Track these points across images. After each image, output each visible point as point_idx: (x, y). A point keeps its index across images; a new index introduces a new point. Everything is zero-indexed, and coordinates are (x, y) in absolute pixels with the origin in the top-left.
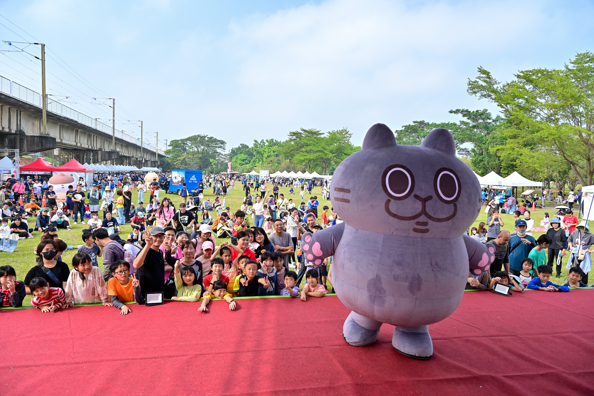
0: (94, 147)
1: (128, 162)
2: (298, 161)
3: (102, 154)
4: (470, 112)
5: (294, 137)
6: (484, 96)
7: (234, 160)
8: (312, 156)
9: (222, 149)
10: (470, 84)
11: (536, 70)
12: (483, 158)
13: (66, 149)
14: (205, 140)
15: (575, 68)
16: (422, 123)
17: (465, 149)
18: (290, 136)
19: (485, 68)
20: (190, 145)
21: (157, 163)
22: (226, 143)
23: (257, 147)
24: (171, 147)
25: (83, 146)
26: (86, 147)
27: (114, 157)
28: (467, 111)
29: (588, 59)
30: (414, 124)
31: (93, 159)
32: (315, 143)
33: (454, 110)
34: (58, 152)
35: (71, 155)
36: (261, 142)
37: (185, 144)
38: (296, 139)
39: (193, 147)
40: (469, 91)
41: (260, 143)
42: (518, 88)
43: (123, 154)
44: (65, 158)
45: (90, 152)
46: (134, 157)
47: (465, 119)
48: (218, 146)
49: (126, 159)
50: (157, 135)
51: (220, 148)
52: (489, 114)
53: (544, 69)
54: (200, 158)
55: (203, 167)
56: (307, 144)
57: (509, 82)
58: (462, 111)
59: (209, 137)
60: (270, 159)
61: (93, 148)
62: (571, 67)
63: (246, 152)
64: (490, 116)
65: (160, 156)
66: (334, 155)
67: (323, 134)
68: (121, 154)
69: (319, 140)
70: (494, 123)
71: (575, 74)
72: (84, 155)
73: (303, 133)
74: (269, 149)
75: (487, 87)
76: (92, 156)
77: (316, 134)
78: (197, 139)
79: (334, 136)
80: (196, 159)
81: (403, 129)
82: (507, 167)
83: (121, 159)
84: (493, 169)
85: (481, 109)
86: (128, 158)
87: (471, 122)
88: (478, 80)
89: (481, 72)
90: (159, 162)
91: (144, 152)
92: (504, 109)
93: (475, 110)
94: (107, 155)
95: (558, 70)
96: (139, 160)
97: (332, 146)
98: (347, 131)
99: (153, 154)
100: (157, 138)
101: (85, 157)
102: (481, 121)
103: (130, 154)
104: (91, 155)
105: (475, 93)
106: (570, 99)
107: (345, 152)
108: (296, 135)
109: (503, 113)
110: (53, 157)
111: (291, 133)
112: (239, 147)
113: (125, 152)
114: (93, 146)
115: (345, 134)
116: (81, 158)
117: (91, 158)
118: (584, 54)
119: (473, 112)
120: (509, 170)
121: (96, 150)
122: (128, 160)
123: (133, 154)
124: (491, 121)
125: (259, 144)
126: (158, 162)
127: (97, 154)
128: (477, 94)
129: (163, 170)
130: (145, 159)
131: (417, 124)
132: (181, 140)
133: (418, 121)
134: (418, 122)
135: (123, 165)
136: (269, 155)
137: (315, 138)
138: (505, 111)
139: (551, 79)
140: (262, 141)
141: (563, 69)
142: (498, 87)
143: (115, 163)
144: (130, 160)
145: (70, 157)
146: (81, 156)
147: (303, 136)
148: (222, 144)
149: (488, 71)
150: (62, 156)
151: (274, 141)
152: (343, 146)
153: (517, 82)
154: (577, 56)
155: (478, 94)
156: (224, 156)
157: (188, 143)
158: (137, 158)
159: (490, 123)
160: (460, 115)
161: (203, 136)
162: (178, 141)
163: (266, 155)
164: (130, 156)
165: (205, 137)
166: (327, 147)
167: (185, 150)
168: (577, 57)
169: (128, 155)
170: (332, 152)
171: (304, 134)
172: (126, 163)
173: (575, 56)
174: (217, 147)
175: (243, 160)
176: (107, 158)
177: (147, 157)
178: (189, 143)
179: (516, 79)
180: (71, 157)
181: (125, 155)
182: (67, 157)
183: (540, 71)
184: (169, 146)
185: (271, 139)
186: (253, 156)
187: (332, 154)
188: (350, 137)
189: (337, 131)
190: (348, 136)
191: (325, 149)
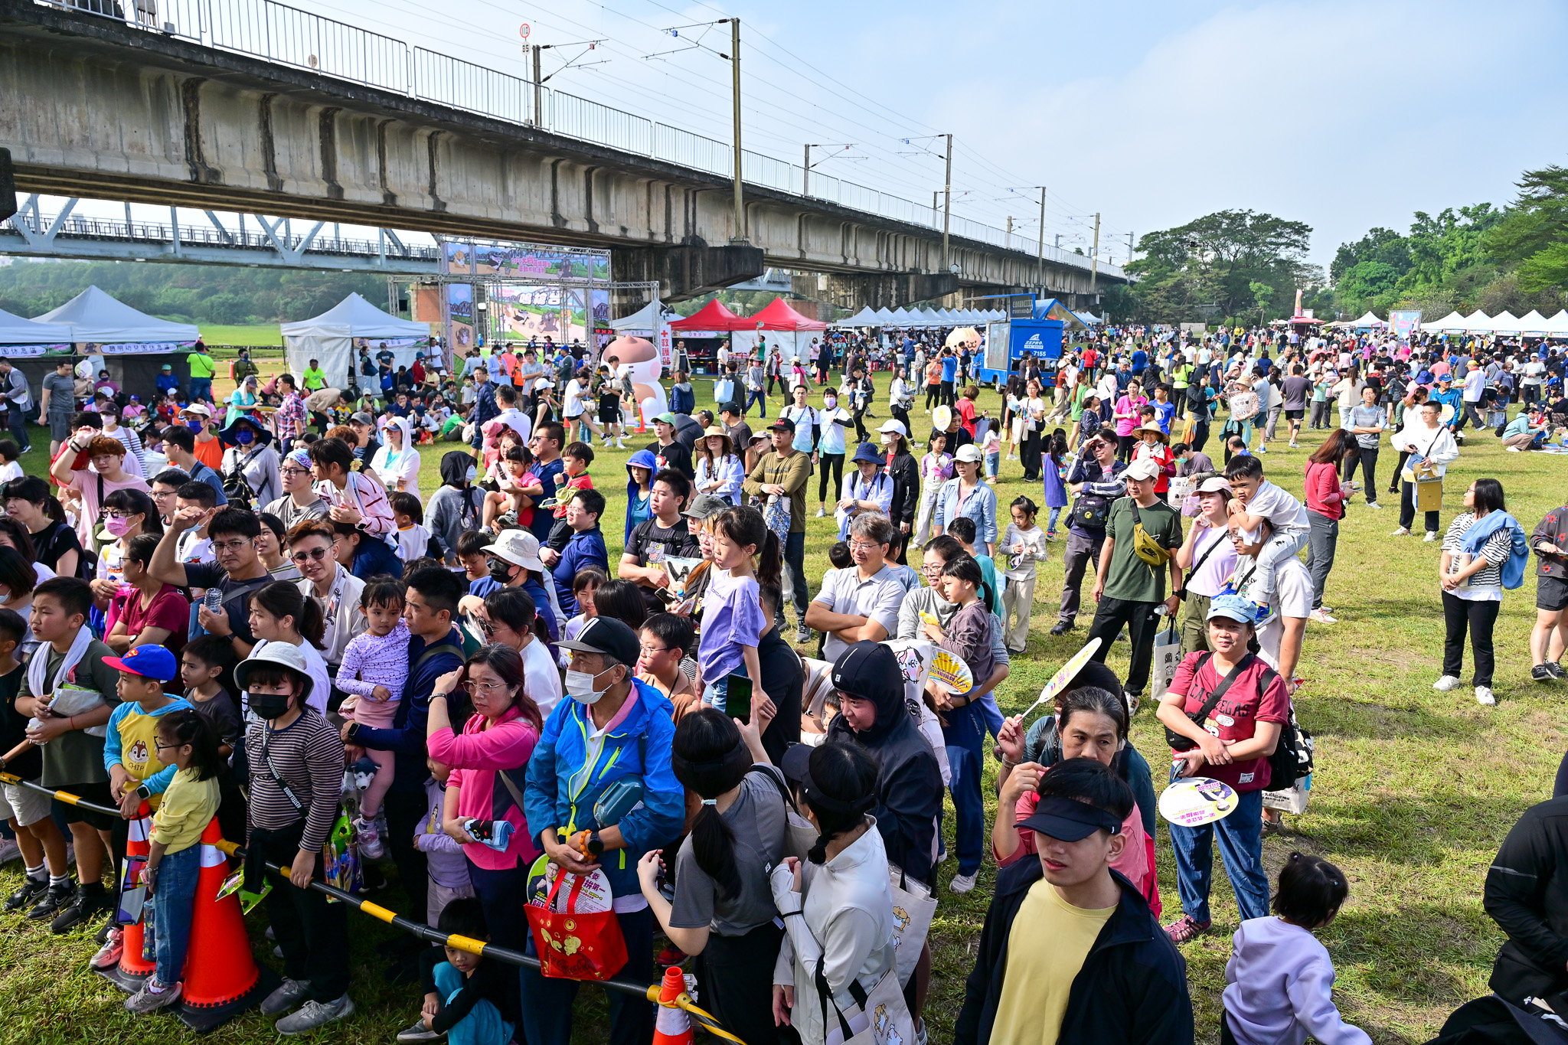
0: (897, 267)
2: (1541, 275)
3: (918, 283)
5: (1544, 190)
7: (1343, 280)
14: (1244, 225)
18: (1527, 186)
21: (1092, 300)
22: (1312, 231)
23: (1423, 236)
24: (1144, 253)
27: (944, 287)
31: (897, 298)
34: (825, 282)
35: (852, 289)
36: (1442, 216)
37: (1182, 241)
38: (1550, 197)
39: (1204, 250)
41: (1435, 221)
45: (888, 279)
46: (1023, 285)
50: (1098, 223)
54: (1225, 281)
59: (1257, 214)
60: (1468, 271)
61: (894, 268)
63: (1387, 254)
65: (1104, 280)
68: (964, 277)
72: (877, 286)
74: (1470, 237)
76: (896, 289)
78: (1221, 223)
86: (1001, 291)
90: (1098, 298)
94: (928, 285)
99: (1083, 274)
101: (881, 294)
103: (1007, 279)
104: (894, 286)
108: (1550, 182)
111: (1527, 175)
112: (1365, 240)
114: (892, 263)
116: (873, 296)
117: (894, 293)
123: (1017, 278)
126: (1095, 296)
127: (907, 282)
132: (1173, 231)
136: (1467, 260)
140: (1447, 215)
145: (849, 294)
148: (1298, 233)
151: (1491, 210)
157: (1191, 239)
161: (1237, 215)
162: (1166, 233)
163: (1452, 261)
164: (1009, 284)
165: (1243, 217)
169: (1003, 282)
174: (1280, 244)
175: (1372, 279)
176: (927, 293)
178: (1194, 237)
180: (852, 293)
181: (993, 281)
182: (844, 294)
184: (1138, 250)
185: (1482, 205)
186: (1410, 264)
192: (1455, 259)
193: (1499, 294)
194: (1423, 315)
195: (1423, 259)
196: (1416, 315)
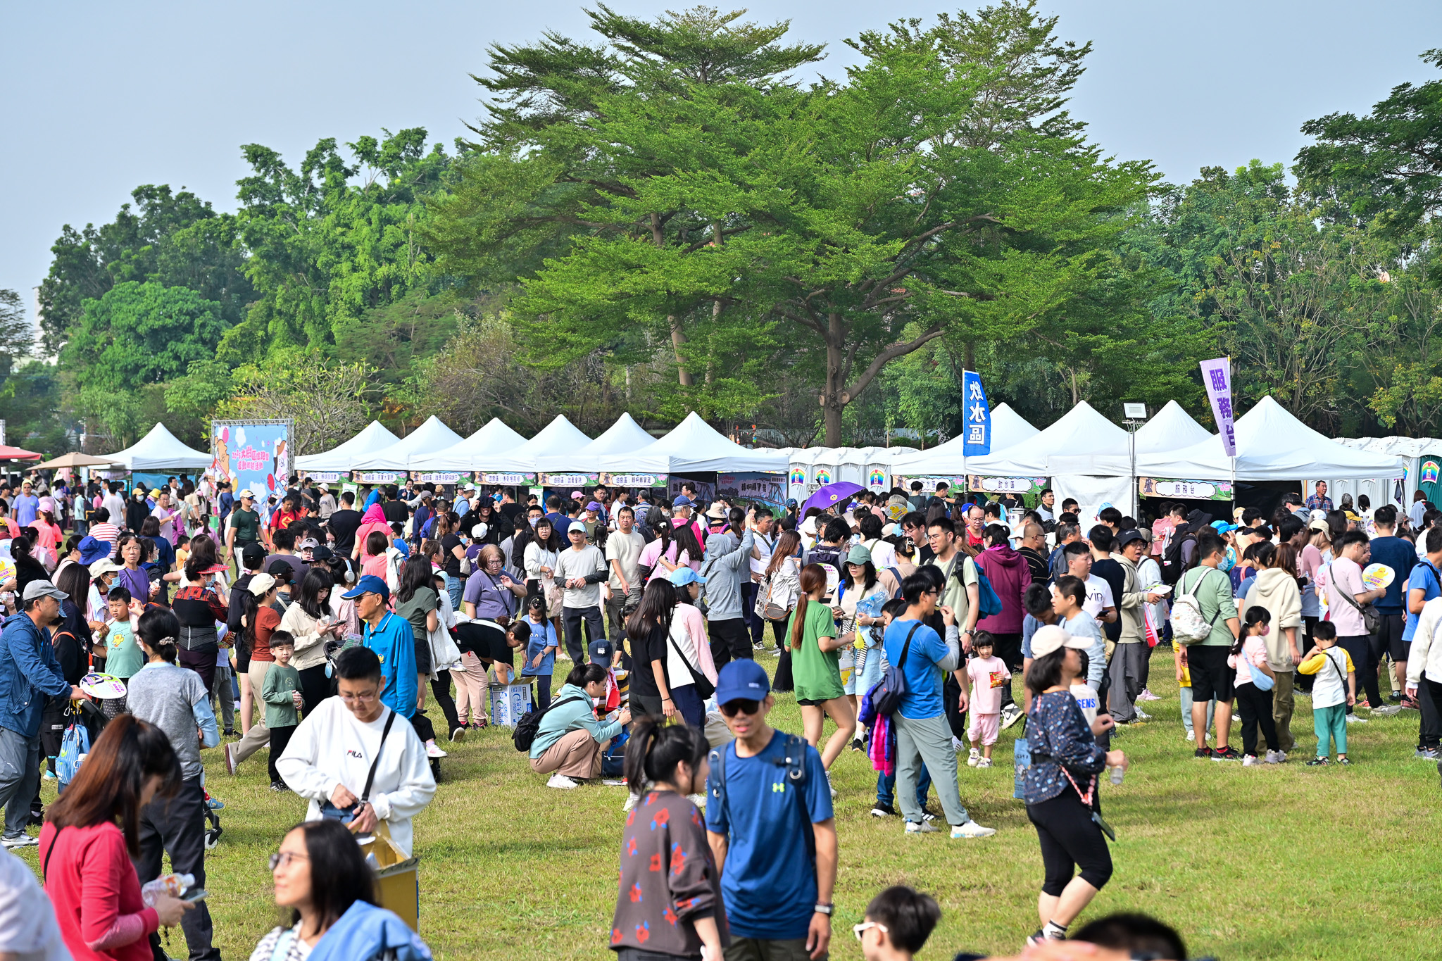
2: (565, 322)
5: (542, 100)
7: (78, 333)
8: (688, 264)
18: (503, 85)
23: (272, 214)
32: (717, 150)
36: (313, 160)
38: (556, 119)
41: (298, 173)
56: (646, 154)
60: (394, 313)
63: (184, 262)
66: (903, 248)
67: (810, 55)
69: (768, 115)
73: (622, 57)
74: (387, 221)
77: (736, 62)
79: (906, 73)
98: (1034, 24)
107: (1010, 222)
108: (553, 78)
111: (501, 59)
112: (125, 219)
115: (1017, 52)
125: (296, 186)
136: (389, 282)
137: (727, 99)
147: (614, 88)
151: (428, 150)
152: (990, 165)
163: (350, 284)
166: (836, 182)
171: (627, 71)
175: (154, 332)
185: (405, 134)
186: (247, 292)
187: (883, 241)
188: (1065, 82)
189: (938, 24)
190: (1042, 73)
191: (813, 196)
192: (357, 280)
193: (476, 374)
194: (298, 433)
195: (278, 279)
196: (279, 434)
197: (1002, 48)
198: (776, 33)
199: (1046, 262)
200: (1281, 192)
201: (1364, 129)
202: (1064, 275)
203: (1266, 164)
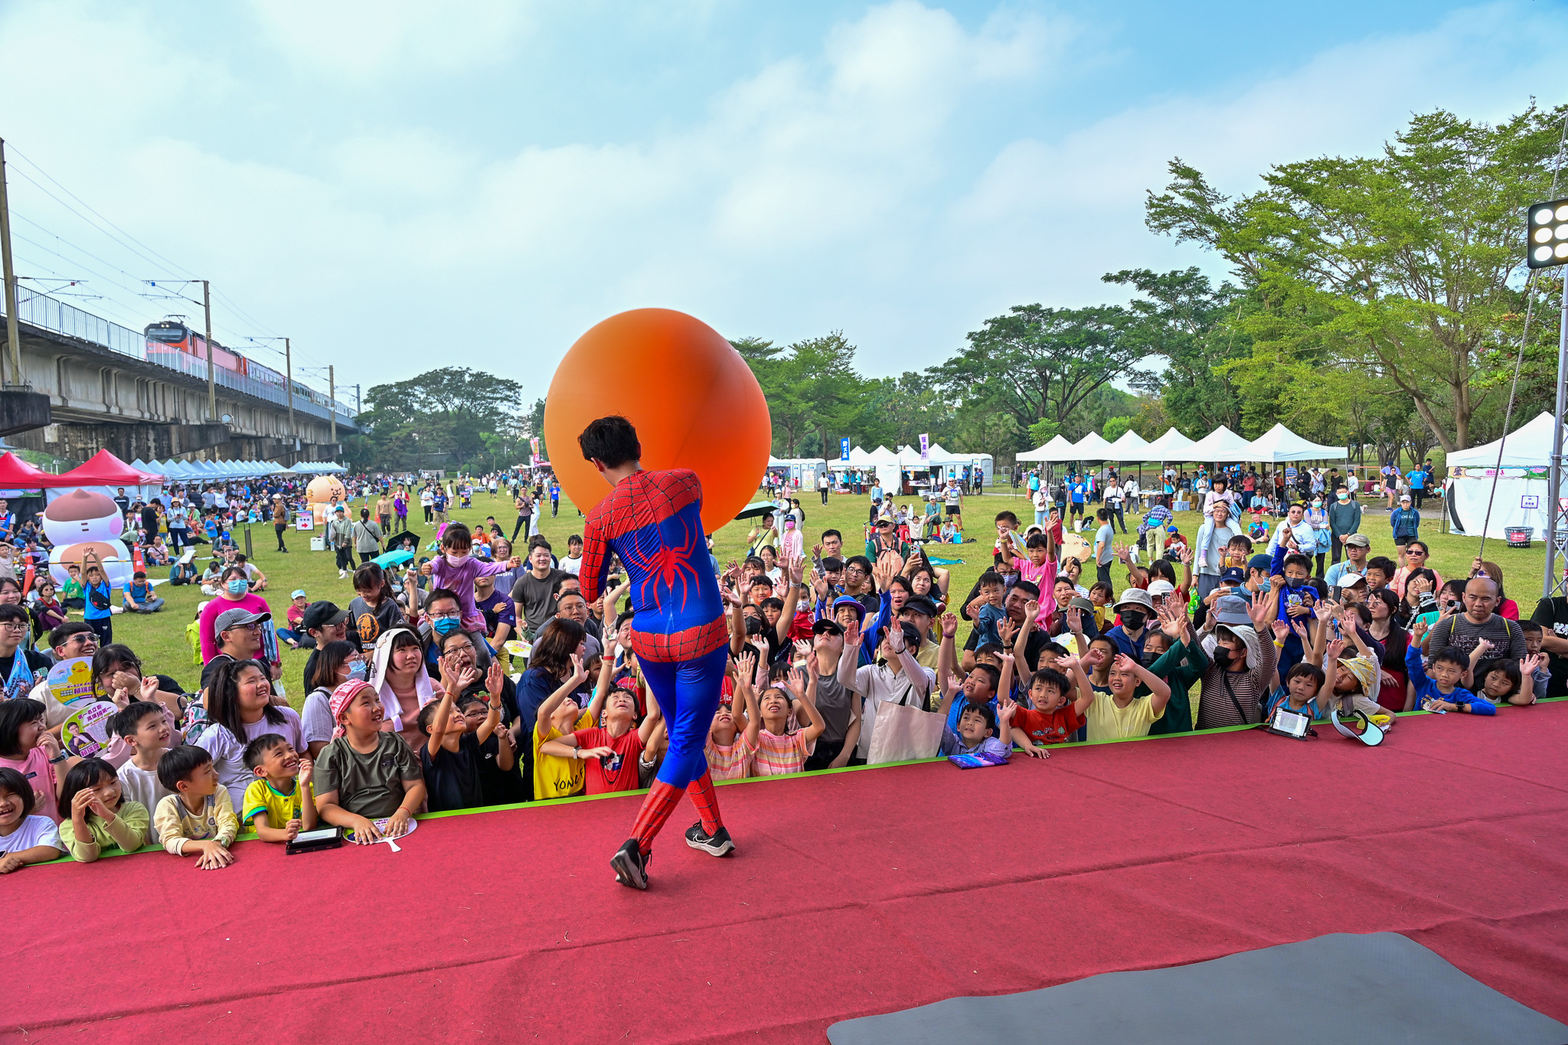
0: (159, 417)
1: (254, 450)
3: (180, 434)
4: (1154, 276)
6: (1190, 234)
9: (511, 404)
10: (1152, 206)
11: (1316, 163)
12: (1194, 394)
13: (78, 424)
14: (464, 381)
15: (1411, 154)
16: (1035, 309)
17: (1147, 374)
19: (1188, 163)
20: (422, 397)
21: (334, 451)
22: (521, 387)
24: (372, 405)
25: (126, 413)
26: (136, 415)
27: (214, 438)
28: (1147, 273)
29: (1442, 130)
30: (1015, 314)
31: (156, 449)
33: (1115, 273)
34: (55, 433)
35: (94, 441)
37: (409, 395)
39: (431, 403)
40: (1152, 224)
42: (1272, 209)
43: (238, 430)
44: (77, 450)
45: (148, 429)
46: (272, 436)
47: (1144, 296)
48: (499, 396)
49: (250, 444)
50: (331, 375)
51: (505, 402)
52: (1204, 281)
53: (1335, 159)
54: (454, 432)
55: (463, 455)
57: (1251, 196)
58: (1137, 275)
59: (474, 372)
61: (156, 418)
62: (1401, 150)
64: (1205, 284)
65: (342, 431)
66: (811, 404)
67: (781, 350)
68: (233, 429)
69: (771, 367)
70: (1216, 302)
71: (1412, 169)
72: (129, 438)
75: (1196, 211)
76: (155, 441)
77: (760, 352)
78: (443, 379)
79: (809, 355)
80: (442, 434)
81: (988, 327)
82: (1256, 412)
83: (236, 444)
84: (1223, 421)
85: (1183, 268)
86: (253, 442)
87: (1159, 303)
88: (1171, 193)
89: (1177, 172)
90: (340, 447)
91: (297, 423)
92: (1242, 266)
93: (1168, 272)
94: (195, 435)
95: (1370, 161)
96: (284, 443)
97: (805, 382)
98: (841, 341)
99: (323, 425)
100: (332, 381)
101: (134, 444)
102: (1183, 298)
103: (258, 429)
104: (151, 437)
105: (1167, 226)
106: (1404, 233)
107: (840, 396)
109: (1239, 275)
110: (43, 447)
113: (244, 426)
114: (153, 412)
115: (836, 349)
116: (123, 448)
117: (152, 444)
118: (1432, 117)
119: (1164, 275)
120: (1262, 422)
121: (165, 424)
122: (254, 446)
123: (267, 429)
124: (1208, 297)
126: (337, 446)
127: (168, 433)
128: (1170, 231)
129: (353, 466)
130: (301, 440)
131: (1021, 313)
132: (399, 385)
133: (1025, 305)
134: (1024, 309)
135: (243, 461)
137: (760, 362)
138: (1243, 270)
139: (1355, 183)
141: (1382, 156)
142: (1222, 210)
143: (217, 455)
144: (261, 446)
145: (90, 446)
146: (123, 441)
148: (510, 389)
149: (1197, 169)
150: (67, 446)
152: (834, 380)
153: (1270, 195)
154: (1413, 123)
155: (1175, 231)
156: (518, 421)
157: (416, 393)
158: (279, 441)
159: (1207, 302)
160: (1131, 285)
161: (457, 371)
162: (392, 386)
164: (260, 435)
165: (462, 374)
166: (793, 386)
167: (409, 410)
168: (1415, 126)
169: (254, 433)
170: (804, 396)
172: (250, 454)
173: (1410, 123)
174: (497, 399)
176: (195, 445)
177: (308, 435)
178: (419, 391)
179: (1266, 187)
180: (94, 446)
181: (245, 431)
182: (83, 446)
183: (1327, 165)
184: (366, 402)
187: (807, 402)
188: (849, 357)
189: (815, 341)
190: (845, 354)
191: (788, 391)
197: (833, 347)
198: (770, 344)
199: (850, 408)
200: (895, 385)
201: (941, 370)
202: (857, 411)
203: (891, 378)
